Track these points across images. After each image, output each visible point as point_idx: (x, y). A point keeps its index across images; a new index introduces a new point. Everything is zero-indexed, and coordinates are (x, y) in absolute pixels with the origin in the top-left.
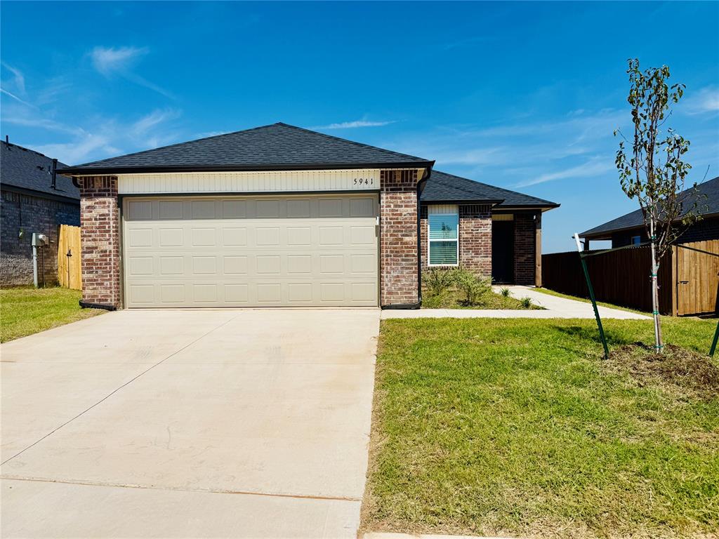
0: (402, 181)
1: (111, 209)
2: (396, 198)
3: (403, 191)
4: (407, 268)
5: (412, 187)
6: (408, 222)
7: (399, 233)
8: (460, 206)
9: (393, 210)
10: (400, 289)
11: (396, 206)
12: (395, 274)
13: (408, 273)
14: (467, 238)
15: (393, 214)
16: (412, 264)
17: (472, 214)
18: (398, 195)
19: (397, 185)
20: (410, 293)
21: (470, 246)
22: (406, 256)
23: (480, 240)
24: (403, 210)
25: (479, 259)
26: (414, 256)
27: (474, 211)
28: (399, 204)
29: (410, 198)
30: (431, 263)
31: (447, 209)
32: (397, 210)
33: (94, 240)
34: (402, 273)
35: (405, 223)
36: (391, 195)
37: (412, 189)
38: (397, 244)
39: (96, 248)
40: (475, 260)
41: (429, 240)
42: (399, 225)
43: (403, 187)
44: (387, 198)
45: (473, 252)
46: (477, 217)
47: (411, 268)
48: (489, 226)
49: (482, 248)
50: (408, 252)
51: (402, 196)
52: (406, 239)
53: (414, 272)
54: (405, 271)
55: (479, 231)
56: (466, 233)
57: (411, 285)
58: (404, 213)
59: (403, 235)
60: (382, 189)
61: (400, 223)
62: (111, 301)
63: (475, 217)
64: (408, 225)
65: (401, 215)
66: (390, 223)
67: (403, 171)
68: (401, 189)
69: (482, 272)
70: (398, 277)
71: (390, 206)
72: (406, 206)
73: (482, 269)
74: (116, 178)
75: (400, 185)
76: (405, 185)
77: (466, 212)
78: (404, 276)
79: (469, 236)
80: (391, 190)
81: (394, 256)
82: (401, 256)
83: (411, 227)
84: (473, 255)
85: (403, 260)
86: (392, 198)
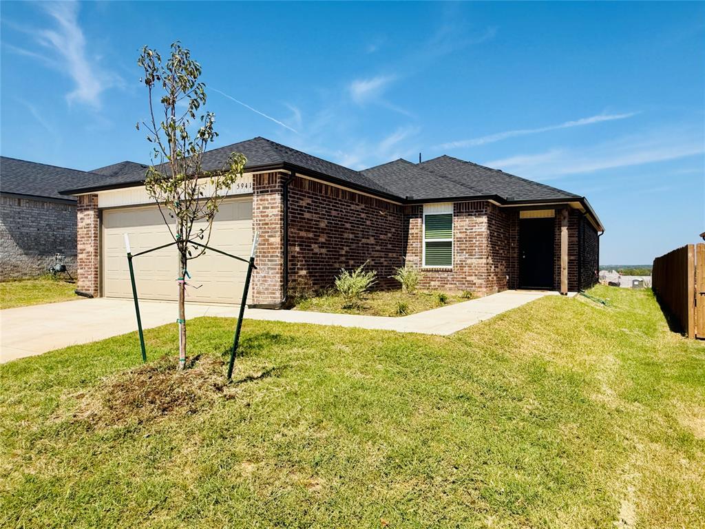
0: (269, 183)
1: (92, 219)
2: (264, 200)
3: (270, 193)
4: (272, 269)
5: (277, 188)
6: (273, 223)
7: (267, 234)
8: (454, 204)
9: (261, 212)
10: (267, 289)
11: (264, 208)
12: (263, 275)
13: (272, 274)
14: (460, 238)
15: (262, 216)
16: (276, 265)
17: (466, 212)
18: (266, 197)
19: (264, 188)
20: (274, 293)
21: (463, 246)
22: (272, 256)
23: (474, 240)
24: (270, 212)
25: (473, 261)
26: (277, 256)
27: (469, 209)
28: (267, 206)
29: (274, 199)
30: (427, 264)
31: (443, 207)
32: (265, 212)
33: (84, 244)
34: (268, 273)
35: (271, 224)
36: (260, 197)
37: (277, 191)
38: (264, 244)
39: (85, 250)
40: (469, 261)
41: (424, 241)
42: (266, 226)
43: (269, 189)
44: (257, 201)
45: (467, 253)
46: (472, 215)
47: (275, 269)
48: (484, 224)
49: (477, 248)
50: (273, 252)
51: (269, 197)
52: (272, 240)
53: (277, 273)
54: (271, 271)
55: (474, 230)
56: (460, 232)
57: (275, 285)
58: (270, 215)
59: (269, 236)
60: (254, 193)
61: (267, 224)
62: (91, 292)
63: (469, 215)
64: (273, 226)
65: (267, 216)
66: (259, 224)
67: (269, 174)
68: (268, 191)
69: (476, 275)
70: (265, 277)
71: (259, 208)
72: (272, 208)
73: (477, 272)
74: (97, 196)
75: (268, 187)
76: (271, 187)
77: (460, 210)
78: (269, 277)
79: (463, 235)
80: (261, 192)
81: (263, 256)
82: (267, 257)
83: (275, 228)
84: (467, 256)
85: (269, 261)
86: (261, 200)
